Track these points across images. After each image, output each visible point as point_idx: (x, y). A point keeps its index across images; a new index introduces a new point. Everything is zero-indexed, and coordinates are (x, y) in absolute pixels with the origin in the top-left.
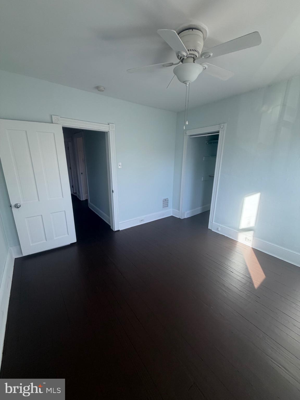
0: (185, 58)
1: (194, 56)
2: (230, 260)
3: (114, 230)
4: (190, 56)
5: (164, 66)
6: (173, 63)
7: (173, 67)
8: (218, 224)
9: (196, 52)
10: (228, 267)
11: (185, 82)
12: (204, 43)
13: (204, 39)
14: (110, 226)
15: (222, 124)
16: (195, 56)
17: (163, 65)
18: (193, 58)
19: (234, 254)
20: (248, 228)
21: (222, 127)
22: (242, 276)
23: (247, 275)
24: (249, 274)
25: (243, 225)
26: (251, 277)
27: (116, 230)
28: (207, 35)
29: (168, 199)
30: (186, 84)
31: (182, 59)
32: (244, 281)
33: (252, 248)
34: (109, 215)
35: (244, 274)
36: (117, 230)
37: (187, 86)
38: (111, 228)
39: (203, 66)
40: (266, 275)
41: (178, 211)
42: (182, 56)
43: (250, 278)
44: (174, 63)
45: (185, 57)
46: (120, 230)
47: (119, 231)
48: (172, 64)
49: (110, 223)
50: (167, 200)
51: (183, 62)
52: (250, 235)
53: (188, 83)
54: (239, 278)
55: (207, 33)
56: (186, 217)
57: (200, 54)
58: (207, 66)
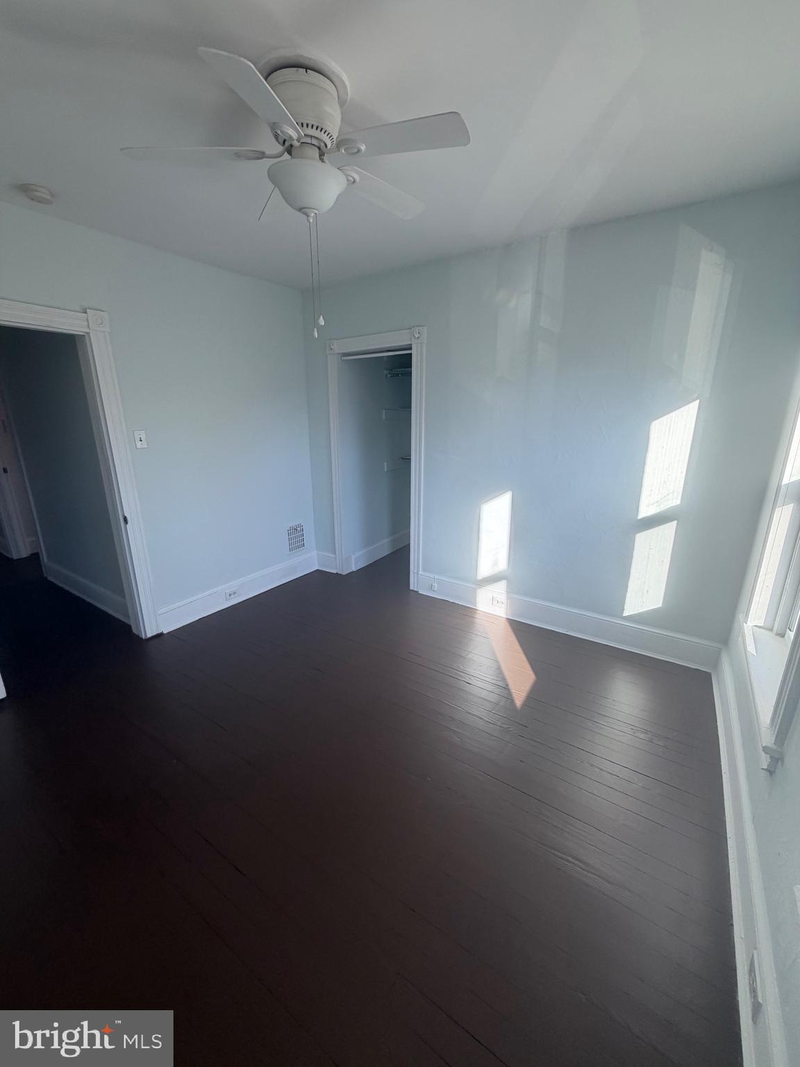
0: (296, 144)
1: (320, 144)
2: (463, 655)
3: (144, 637)
4: (308, 140)
5: (238, 156)
6: (264, 153)
7: (267, 163)
8: (432, 575)
9: (325, 133)
10: (460, 673)
11: (304, 210)
12: (342, 113)
13: (342, 103)
14: (129, 627)
15: (417, 329)
16: (323, 144)
17: (235, 154)
18: (319, 149)
19: (471, 639)
20: (494, 575)
21: (417, 336)
22: (490, 688)
23: (500, 683)
24: (504, 679)
25: (484, 570)
26: (507, 685)
27: (149, 635)
28: (347, 94)
29: (300, 526)
30: (308, 216)
31: (287, 144)
32: (493, 698)
33: (507, 619)
34: (121, 592)
35: (494, 682)
36: (155, 633)
37: (311, 221)
38: (135, 631)
39: (346, 175)
40: (536, 674)
41: (334, 556)
42: (285, 138)
43: (506, 688)
44: (268, 152)
45: (295, 141)
46: (165, 632)
47: (160, 635)
48: (262, 155)
49: (128, 617)
50: (299, 529)
51: (293, 154)
52: (500, 590)
53: (313, 215)
54: (484, 694)
55: (345, 87)
56: (354, 569)
57: (335, 139)
58: (357, 177)
